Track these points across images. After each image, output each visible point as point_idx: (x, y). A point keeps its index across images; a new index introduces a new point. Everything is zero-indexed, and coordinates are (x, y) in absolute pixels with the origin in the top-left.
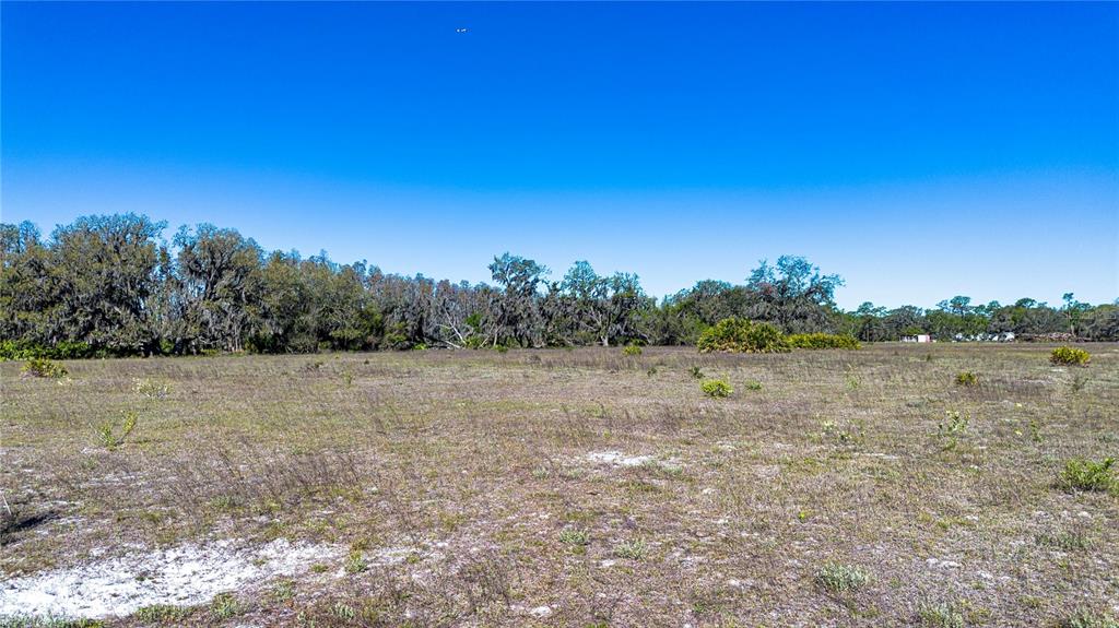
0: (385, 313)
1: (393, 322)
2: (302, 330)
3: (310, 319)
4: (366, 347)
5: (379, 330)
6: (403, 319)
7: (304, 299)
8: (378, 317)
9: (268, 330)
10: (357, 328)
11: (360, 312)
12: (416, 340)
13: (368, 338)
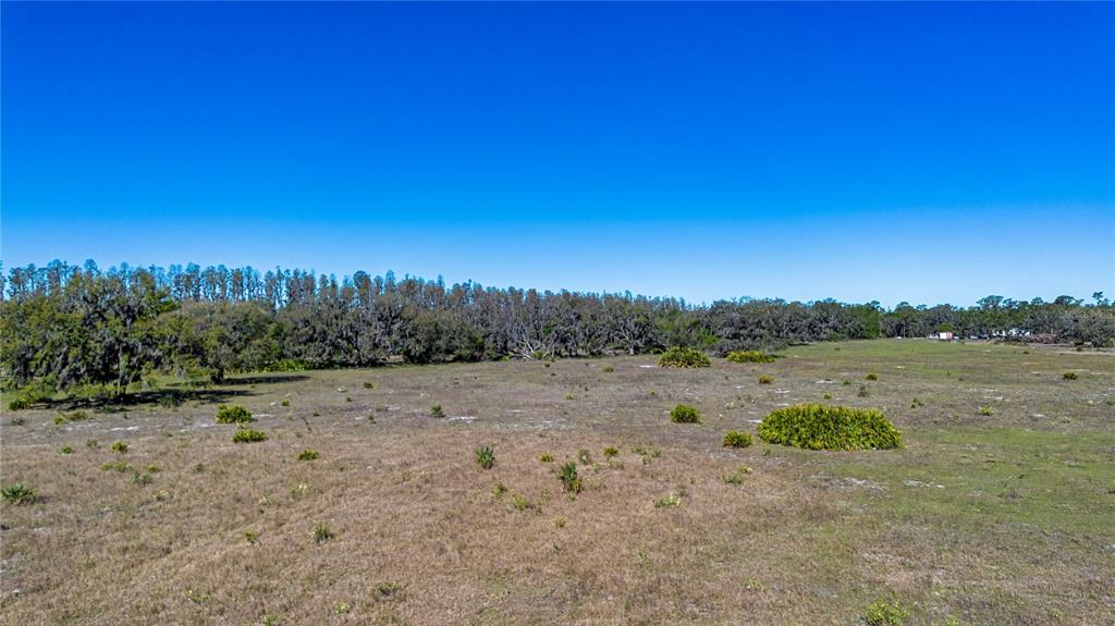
0: (484, 337)
1: (489, 343)
2: (437, 349)
3: (441, 343)
4: (473, 359)
5: (481, 348)
6: (495, 342)
7: (439, 333)
8: (480, 340)
9: (418, 349)
10: (468, 348)
11: (470, 338)
12: (502, 352)
13: (475, 354)
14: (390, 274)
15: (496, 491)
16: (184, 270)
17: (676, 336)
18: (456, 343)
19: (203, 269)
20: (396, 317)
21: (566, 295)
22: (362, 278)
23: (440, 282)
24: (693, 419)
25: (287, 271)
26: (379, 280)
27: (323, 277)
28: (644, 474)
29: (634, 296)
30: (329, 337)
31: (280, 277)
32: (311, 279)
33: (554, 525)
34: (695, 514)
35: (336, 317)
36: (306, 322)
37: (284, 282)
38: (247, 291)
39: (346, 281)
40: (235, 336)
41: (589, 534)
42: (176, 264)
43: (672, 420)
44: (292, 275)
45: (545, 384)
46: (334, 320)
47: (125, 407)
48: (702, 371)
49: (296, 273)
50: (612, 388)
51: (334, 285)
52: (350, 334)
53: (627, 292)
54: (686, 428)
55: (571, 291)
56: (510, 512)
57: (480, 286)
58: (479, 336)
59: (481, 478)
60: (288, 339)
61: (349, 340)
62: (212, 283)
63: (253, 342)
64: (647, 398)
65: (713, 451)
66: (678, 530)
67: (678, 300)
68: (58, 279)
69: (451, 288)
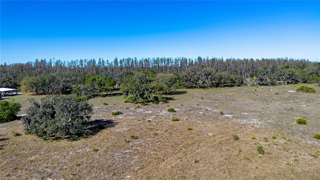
0: (235, 79)
1: (237, 81)
4: (232, 86)
5: (234, 82)
6: (239, 81)
7: (222, 78)
8: (234, 80)
10: (230, 83)
11: (231, 80)
12: (241, 83)
13: (232, 84)
14: (208, 57)
15: (239, 151)
16: (156, 59)
17: (304, 78)
18: (227, 81)
19: (160, 59)
20: (209, 74)
21: (263, 60)
22: (200, 59)
23: (222, 59)
24: (304, 123)
25: (180, 58)
26: (204, 59)
27: (190, 59)
28: (284, 149)
29: (289, 59)
30: (192, 80)
31: (179, 60)
32: (186, 60)
33: (255, 168)
34: (299, 170)
35: (194, 75)
36: (186, 76)
37: (179, 61)
38: (170, 64)
39: (195, 60)
40: (169, 83)
41: (265, 173)
42: (154, 57)
43: (297, 123)
44: (181, 59)
45: (254, 100)
46: (193, 76)
47: (148, 103)
48: (312, 95)
49: (183, 58)
50: (277, 103)
51: (192, 61)
52: (197, 79)
53: (286, 57)
54: (302, 127)
55: (265, 58)
56: (242, 160)
57: (234, 59)
58: (234, 79)
59: (235, 144)
60: (181, 80)
61: (197, 81)
62: (162, 62)
63: (174, 84)
64: (289, 110)
65: (309, 140)
66: (292, 175)
67: (306, 60)
68: (129, 62)
69: (225, 60)
